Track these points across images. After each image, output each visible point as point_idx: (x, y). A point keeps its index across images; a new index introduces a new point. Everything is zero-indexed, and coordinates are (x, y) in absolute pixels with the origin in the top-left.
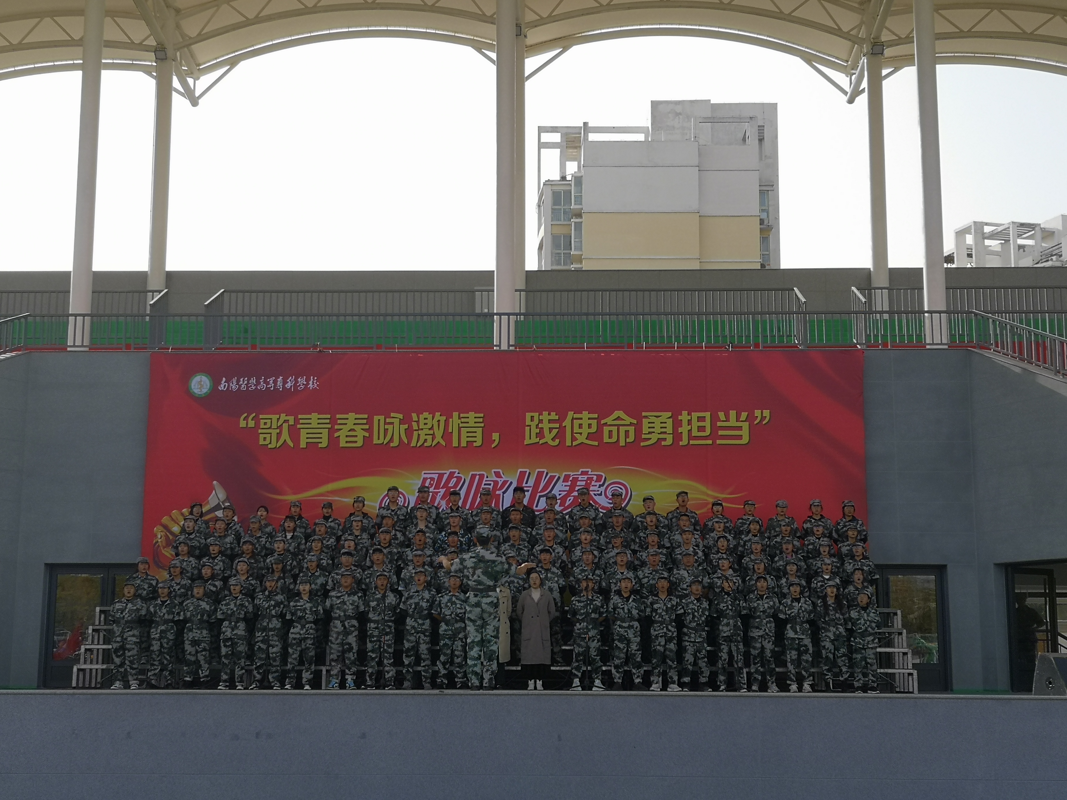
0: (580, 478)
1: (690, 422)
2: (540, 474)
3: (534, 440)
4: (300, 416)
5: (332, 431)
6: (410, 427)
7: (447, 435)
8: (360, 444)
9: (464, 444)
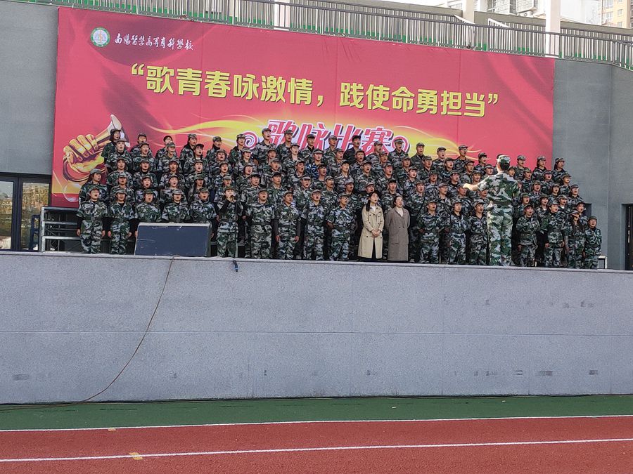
0: (377, 132)
1: (448, 98)
2: (350, 128)
3: (347, 103)
4: (178, 70)
5: (202, 84)
6: (260, 85)
7: (286, 94)
8: (223, 95)
9: (298, 102)
